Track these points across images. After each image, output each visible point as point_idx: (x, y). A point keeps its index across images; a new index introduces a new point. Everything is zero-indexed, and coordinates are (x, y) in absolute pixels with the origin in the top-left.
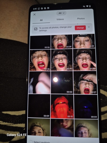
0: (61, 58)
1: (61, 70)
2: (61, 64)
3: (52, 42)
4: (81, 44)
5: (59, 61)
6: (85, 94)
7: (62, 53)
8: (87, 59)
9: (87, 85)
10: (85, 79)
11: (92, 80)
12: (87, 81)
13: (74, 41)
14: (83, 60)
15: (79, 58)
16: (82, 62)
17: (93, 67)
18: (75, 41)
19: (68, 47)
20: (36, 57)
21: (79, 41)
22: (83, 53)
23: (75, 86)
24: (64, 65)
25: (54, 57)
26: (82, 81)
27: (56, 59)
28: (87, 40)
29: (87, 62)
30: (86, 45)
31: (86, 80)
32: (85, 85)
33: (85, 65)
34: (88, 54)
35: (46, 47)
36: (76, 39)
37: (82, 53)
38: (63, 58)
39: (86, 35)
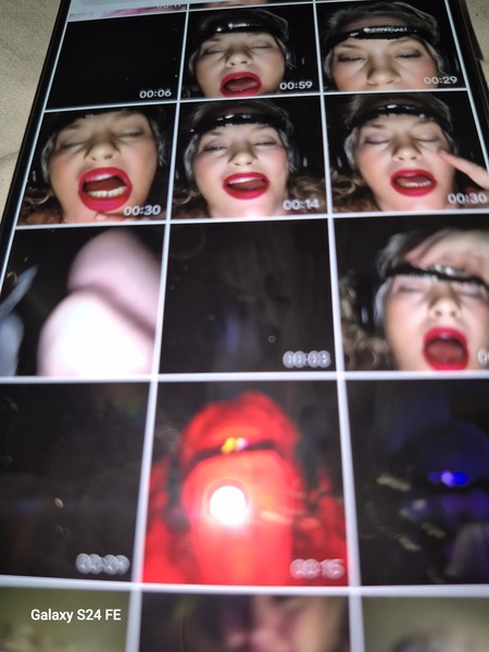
0: (242, 145)
1: (241, 213)
2: (242, 180)
3: (191, 67)
4: (371, 71)
5: (231, 160)
6: (437, 371)
7: (253, 114)
8: (424, 144)
9: (446, 306)
10: (424, 264)
11: (474, 267)
12: (442, 276)
13: (329, 56)
14: (395, 153)
15: (369, 142)
16: (394, 164)
17: (468, 189)
18: (336, 59)
19: (290, 85)
20: (77, 144)
21: (359, 59)
22: (392, 116)
23: (348, 313)
24: (261, 184)
25: (199, 139)
26: (402, 280)
27: (210, 149)
28: (406, 52)
29: (422, 161)
30: (402, 73)
31: (431, 272)
32: (425, 307)
33: (412, 179)
34: (427, 117)
35: (144, 94)
36: (340, 50)
37: (382, 116)
38: (259, 144)
39: (401, 30)
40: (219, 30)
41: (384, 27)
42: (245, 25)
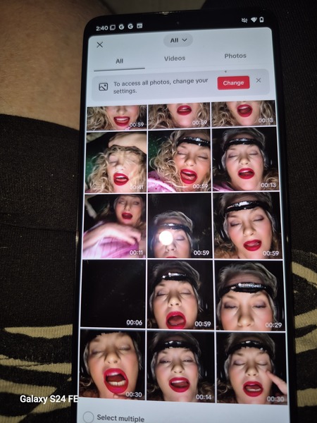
0: (177, 361)
1: (178, 400)
2: (178, 382)
3: (151, 305)
4: (240, 317)
5: (172, 369)
7: (183, 342)
8: (261, 367)
13: (220, 304)
14: (246, 371)
15: (236, 364)
16: (245, 378)
17: (277, 394)
18: (223, 306)
19: (199, 324)
20: (100, 352)
21: (235, 307)
22: (248, 348)
24: (186, 384)
25: (157, 355)
27: (163, 362)
28: (259, 304)
29: (258, 377)
30: (255, 319)
33: (252, 387)
34: (264, 350)
35: (129, 322)
36: (226, 299)
37: (243, 348)
38: (185, 361)
39: (258, 286)
40: (164, 277)
41: (249, 283)
42: (176, 274)
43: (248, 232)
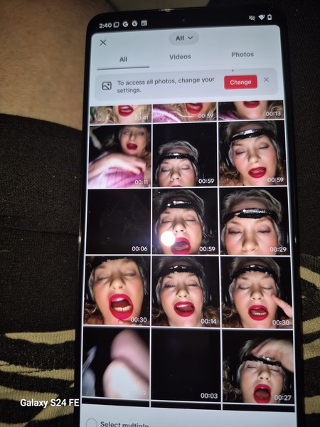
0: (182, 285)
1: (183, 324)
2: (183, 306)
3: (155, 231)
4: (244, 242)
5: (177, 294)
6: (258, 402)
7: (187, 267)
8: (265, 291)
9: (265, 375)
10: (258, 355)
11: (278, 359)
12: (265, 362)
13: (224, 230)
14: (251, 295)
15: (240, 288)
16: (251, 302)
17: (282, 318)
18: (227, 231)
19: (203, 249)
20: (105, 278)
21: (239, 232)
22: (252, 272)
23: (226, 376)
24: (191, 308)
25: (162, 280)
26: (249, 363)
27: (168, 286)
28: (264, 228)
29: (263, 301)
30: (260, 244)
31: (261, 359)
32: (257, 375)
33: (258, 311)
34: (269, 273)
35: (135, 248)
36: (230, 225)
37: (248, 272)
38: (190, 285)
39: (262, 212)
40: (169, 205)
41: (253, 209)
42: (181, 202)
43: (253, 160)
